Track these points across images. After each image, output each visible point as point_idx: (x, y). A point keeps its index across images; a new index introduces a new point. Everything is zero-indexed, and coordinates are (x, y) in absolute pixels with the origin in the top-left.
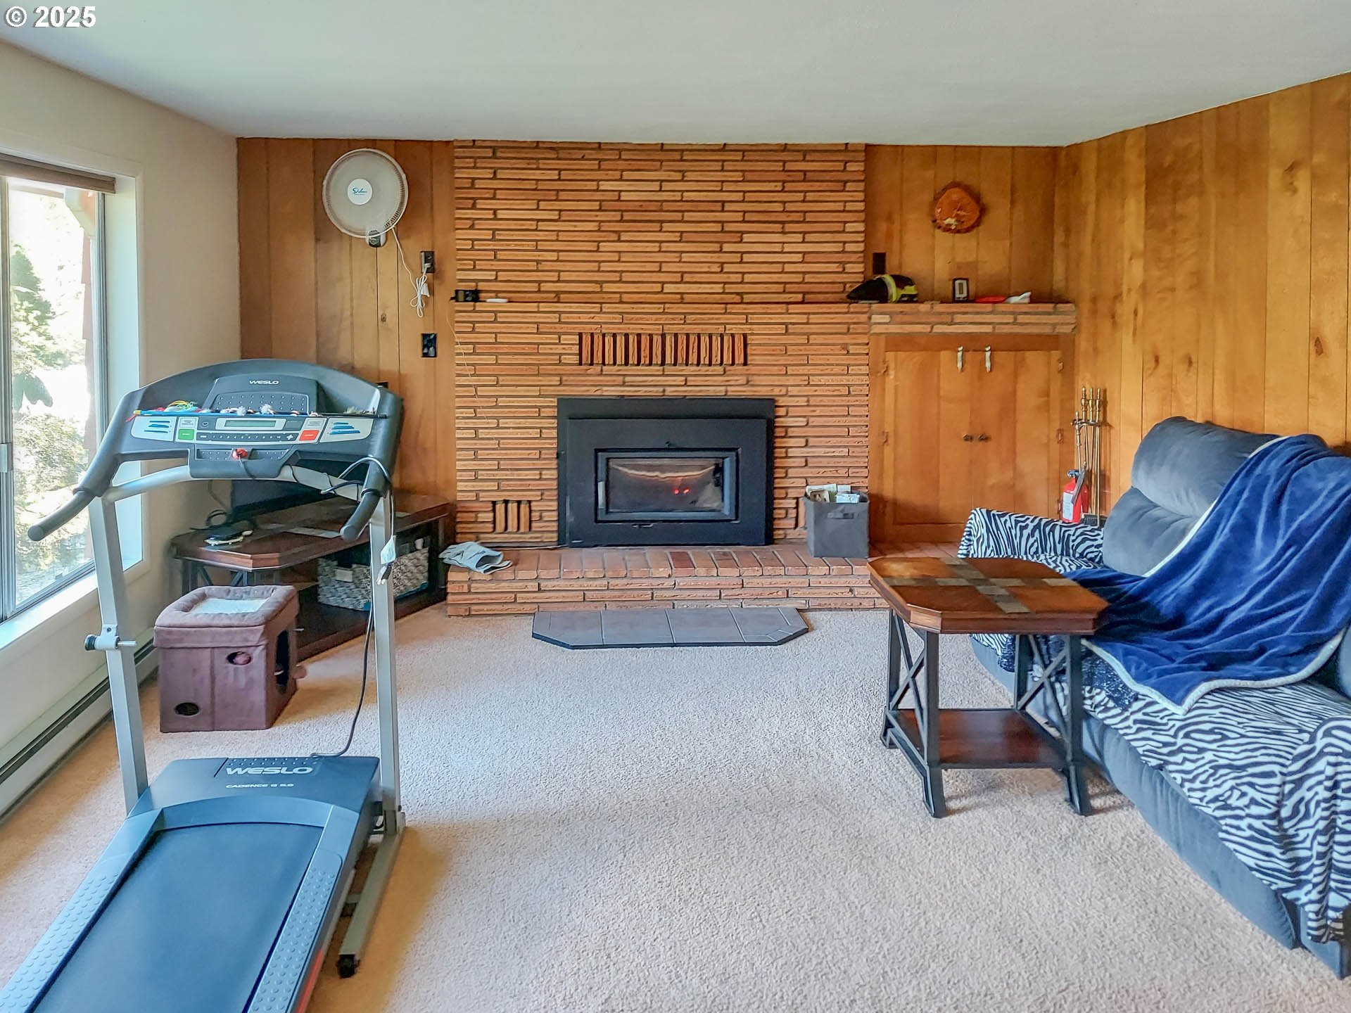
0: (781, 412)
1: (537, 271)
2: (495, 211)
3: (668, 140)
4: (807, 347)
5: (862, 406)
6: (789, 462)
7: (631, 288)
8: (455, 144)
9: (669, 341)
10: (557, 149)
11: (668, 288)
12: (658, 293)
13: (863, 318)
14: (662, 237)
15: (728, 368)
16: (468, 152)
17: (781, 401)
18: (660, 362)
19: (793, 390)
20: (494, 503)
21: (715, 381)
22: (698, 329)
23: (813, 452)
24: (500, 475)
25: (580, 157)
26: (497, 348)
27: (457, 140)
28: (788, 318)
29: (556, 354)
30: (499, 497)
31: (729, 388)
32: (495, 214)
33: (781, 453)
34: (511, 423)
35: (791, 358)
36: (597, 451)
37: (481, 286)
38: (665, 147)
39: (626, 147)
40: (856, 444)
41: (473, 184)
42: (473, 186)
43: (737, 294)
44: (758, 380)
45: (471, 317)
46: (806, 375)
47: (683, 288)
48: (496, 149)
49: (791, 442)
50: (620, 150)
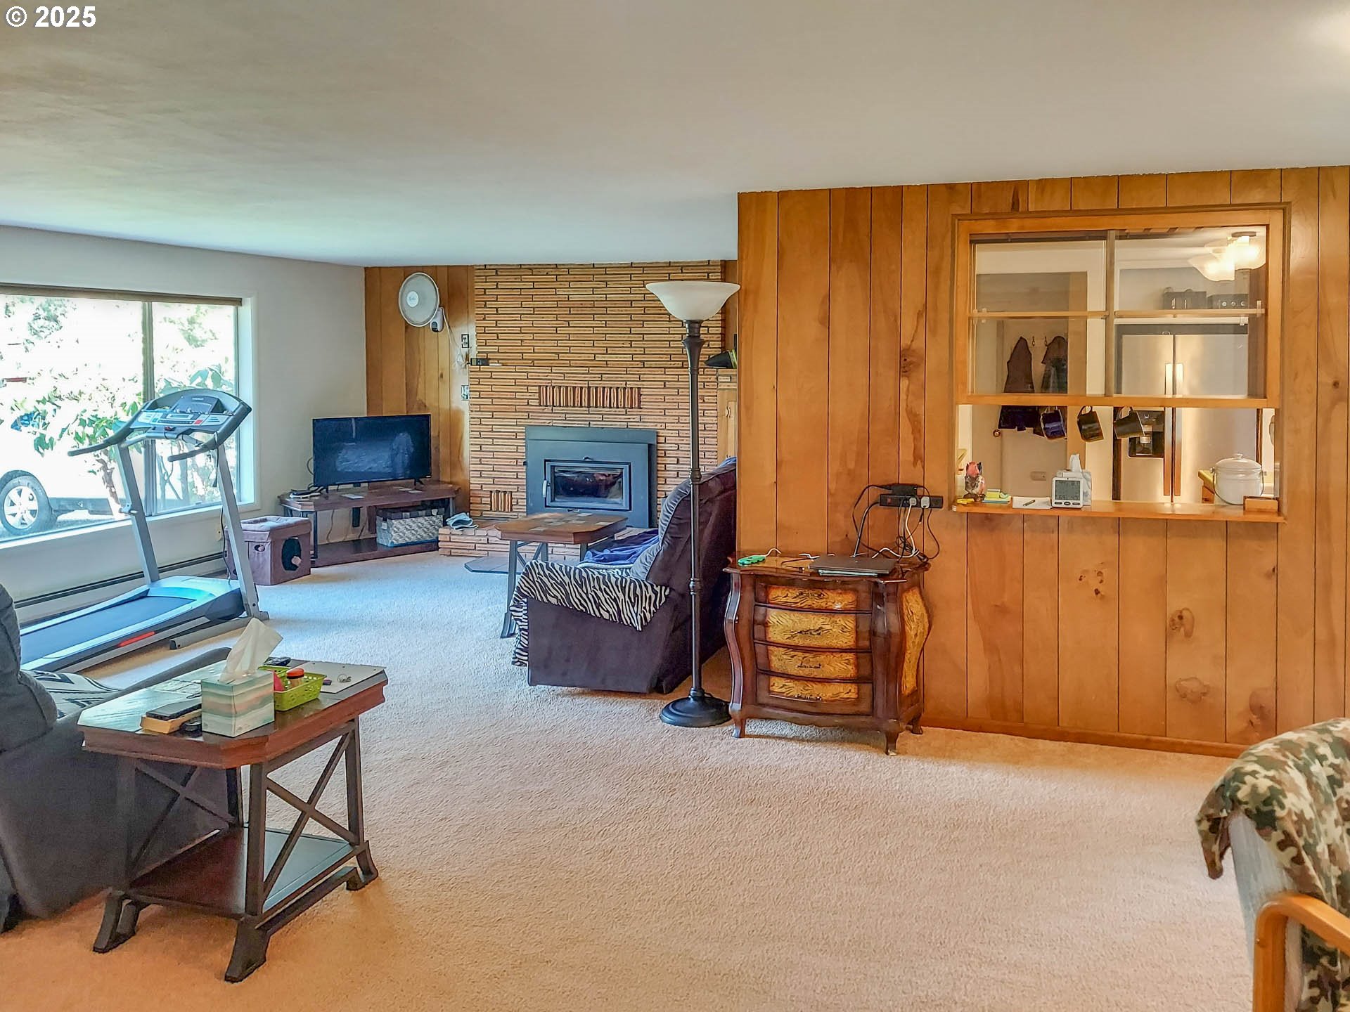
0: (662, 440)
1: (522, 346)
2: (497, 309)
3: (598, 260)
4: (678, 397)
5: (713, 438)
6: (667, 474)
7: (576, 357)
8: (475, 267)
9: (593, 391)
10: (532, 269)
11: (599, 357)
12: (592, 360)
13: (713, 378)
14: (594, 324)
15: (628, 410)
16: (482, 273)
17: (662, 433)
18: (586, 405)
19: (669, 426)
20: (491, 492)
21: (620, 419)
22: (609, 384)
23: (682, 468)
24: (494, 474)
25: (545, 273)
26: (493, 395)
27: (476, 266)
28: (665, 378)
29: (526, 399)
30: (494, 488)
31: (629, 424)
32: (497, 311)
33: (661, 467)
34: (500, 442)
35: (668, 404)
36: (546, 461)
37: (490, 356)
38: (595, 266)
39: (572, 267)
40: (709, 464)
41: (485, 292)
42: (485, 294)
43: (641, 361)
44: (646, 418)
45: (478, 375)
46: (677, 416)
47: (607, 357)
48: (497, 270)
49: (668, 461)
50: (569, 268)
